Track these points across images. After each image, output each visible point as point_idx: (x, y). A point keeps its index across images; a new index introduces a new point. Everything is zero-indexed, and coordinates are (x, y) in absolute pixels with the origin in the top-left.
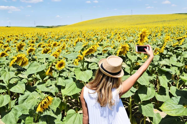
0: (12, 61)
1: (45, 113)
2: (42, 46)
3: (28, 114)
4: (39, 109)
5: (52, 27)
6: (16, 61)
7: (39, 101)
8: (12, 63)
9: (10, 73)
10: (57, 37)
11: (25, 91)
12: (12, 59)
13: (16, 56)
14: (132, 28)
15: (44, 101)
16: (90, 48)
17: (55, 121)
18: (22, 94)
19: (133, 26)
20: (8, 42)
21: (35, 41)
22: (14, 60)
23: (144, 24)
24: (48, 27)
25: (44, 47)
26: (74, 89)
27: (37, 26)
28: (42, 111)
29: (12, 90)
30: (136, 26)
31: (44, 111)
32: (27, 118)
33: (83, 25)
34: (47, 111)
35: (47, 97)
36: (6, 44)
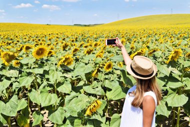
0: (60, 61)
1: (93, 117)
2: (84, 45)
3: (77, 116)
4: (88, 112)
5: (89, 26)
6: (64, 62)
7: (89, 105)
8: (60, 63)
9: (58, 72)
10: (95, 36)
11: (71, 91)
12: (60, 60)
13: (64, 56)
14: (172, 28)
15: (93, 105)
16: (138, 52)
17: (102, 125)
18: (69, 94)
19: (173, 26)
20: (50, 40)
21: (74, 40)
22: (62, 61)
23: (185, 23)
24: (85, 26)
25: (86, 47)
26: (120, 93)
27: (75, 25)
28: (90, 115)
29: (60, 89)
30: (176, 26)
31: (92, 115)
32: (76, 121)
33: (119, 24)
34: (96, 115)
35: (96, 101)
36: (49, 42)
